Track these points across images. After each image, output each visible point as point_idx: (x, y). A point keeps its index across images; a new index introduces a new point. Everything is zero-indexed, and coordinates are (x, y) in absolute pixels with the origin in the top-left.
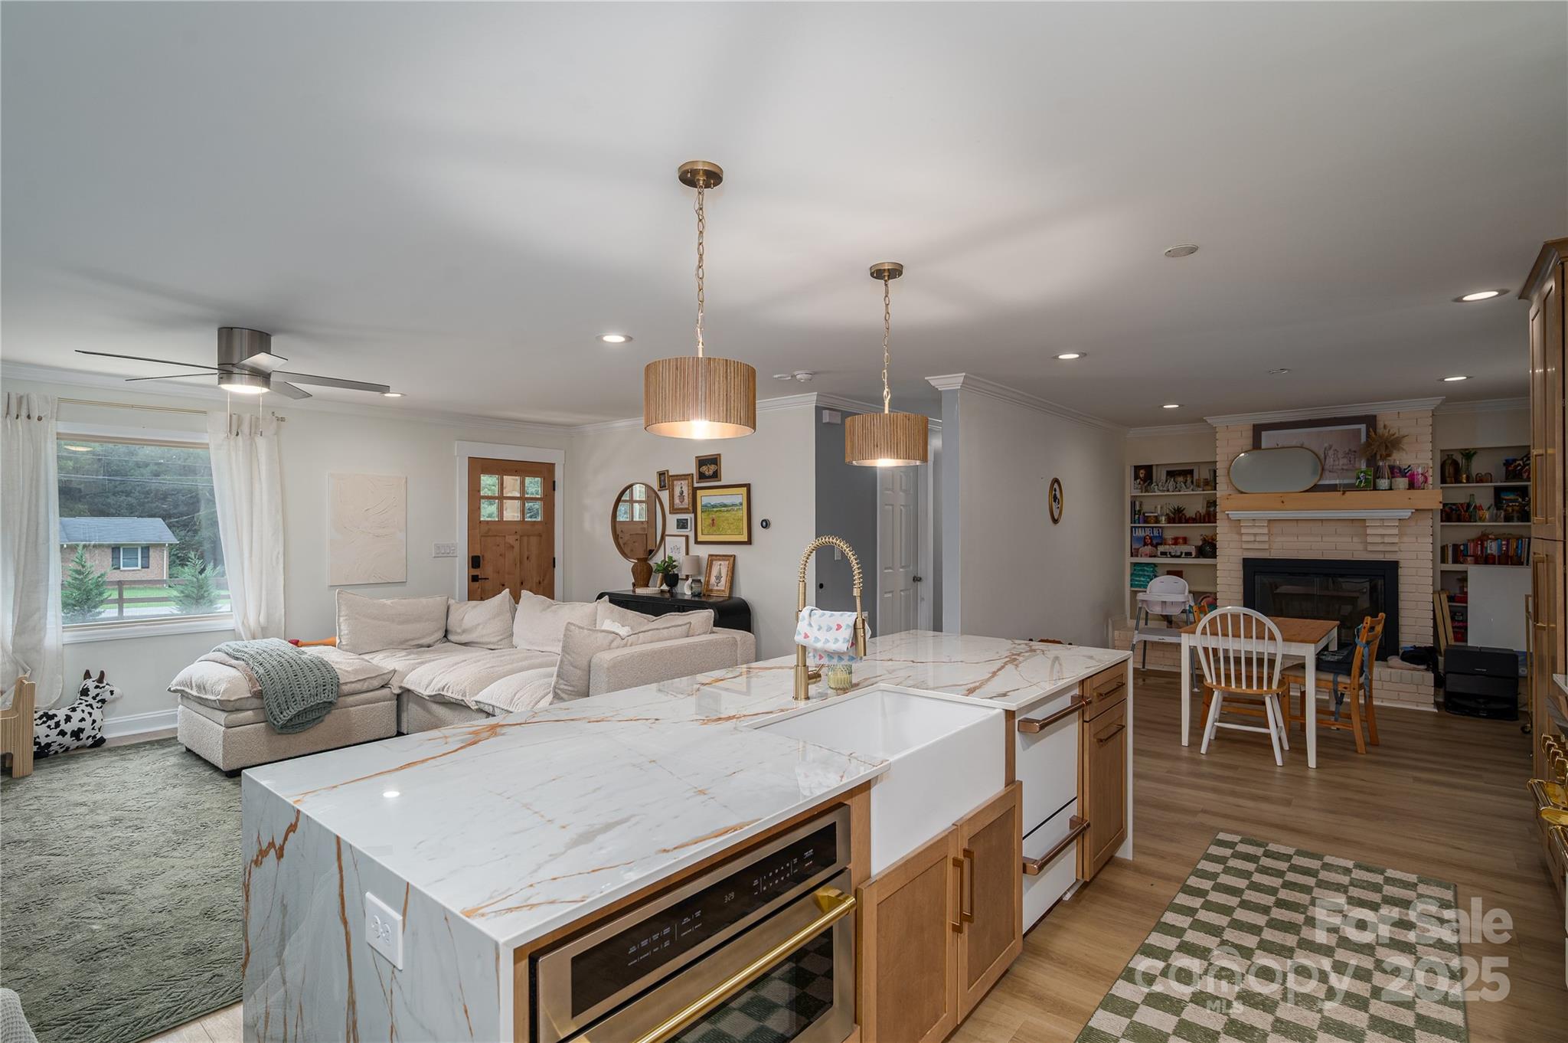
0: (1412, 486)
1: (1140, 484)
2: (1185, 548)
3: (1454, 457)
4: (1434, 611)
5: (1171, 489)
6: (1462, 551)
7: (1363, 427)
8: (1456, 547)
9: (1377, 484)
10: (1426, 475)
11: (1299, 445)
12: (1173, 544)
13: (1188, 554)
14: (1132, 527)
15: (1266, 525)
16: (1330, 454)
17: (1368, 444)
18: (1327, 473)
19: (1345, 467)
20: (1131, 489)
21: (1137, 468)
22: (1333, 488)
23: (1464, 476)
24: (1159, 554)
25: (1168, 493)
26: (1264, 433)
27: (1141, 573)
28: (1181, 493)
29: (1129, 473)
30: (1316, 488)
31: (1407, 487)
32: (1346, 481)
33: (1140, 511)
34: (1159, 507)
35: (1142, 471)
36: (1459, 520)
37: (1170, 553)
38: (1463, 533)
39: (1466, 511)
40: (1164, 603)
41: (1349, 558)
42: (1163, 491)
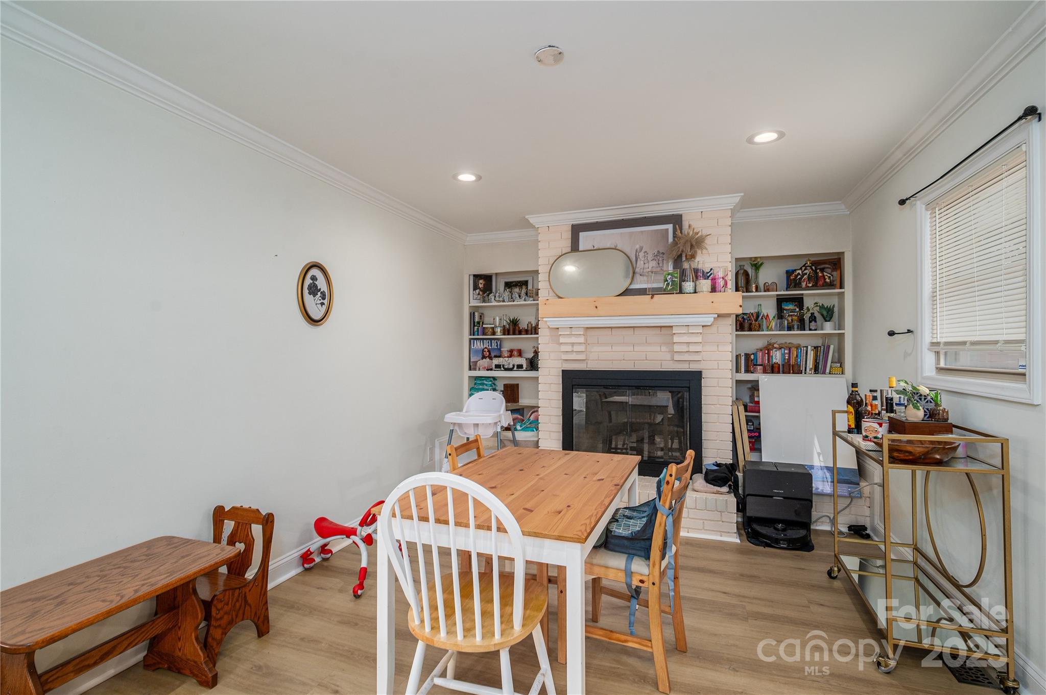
0: (714, 290)
1: (479, 294)
2: (518, 361)
3: (745, 268)
4: (733, 424)
5: (506, 298)
6: (752, 360)
7: (670, 227)
8: (747, 356)
9: (683, 288)
10: (726, 278)
11: (613, 247)
12: (508, 357)
13: (520, 367)
14: (470, 340)
15: (582, 333)
16: (640, 257)
17: (675, 243)
18: (638, 277)
19: (654, 270)
20: (470, 299)
21: (477, 277)
22: (642, 292)
23: (754, 286)
24: (494, 367)
25: (504, 303)
26: (581, 234)
27: (481, 387)
28: (515, 303)
29: (468, 283)
30: (627, 292)
31: (710, 290)
32: (655, 285)
33: (479, 323)
34: (498, 319)
35: (481, 281)
36: (750, 330)
37: (503, 365)
38: (753, 343)
39: (756, 320)
40: (476, 425)
41: (658, 368)
42: (499, 301)
